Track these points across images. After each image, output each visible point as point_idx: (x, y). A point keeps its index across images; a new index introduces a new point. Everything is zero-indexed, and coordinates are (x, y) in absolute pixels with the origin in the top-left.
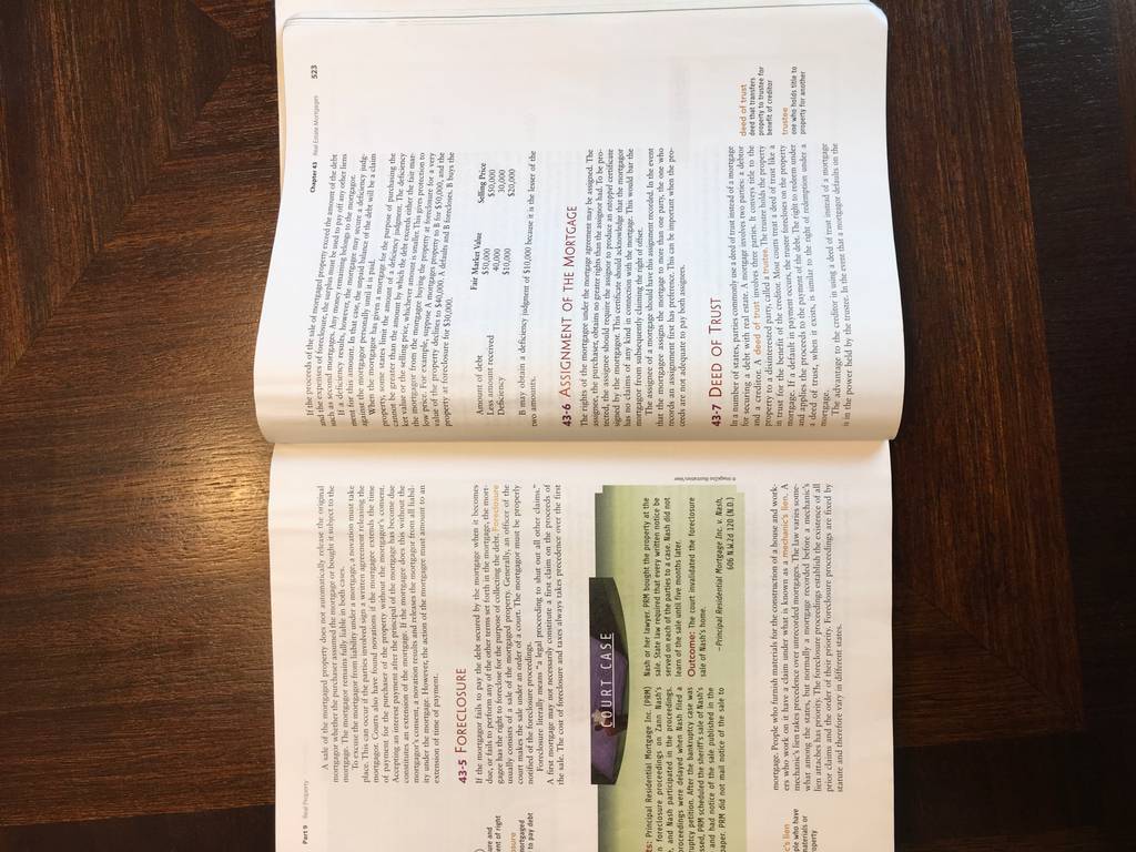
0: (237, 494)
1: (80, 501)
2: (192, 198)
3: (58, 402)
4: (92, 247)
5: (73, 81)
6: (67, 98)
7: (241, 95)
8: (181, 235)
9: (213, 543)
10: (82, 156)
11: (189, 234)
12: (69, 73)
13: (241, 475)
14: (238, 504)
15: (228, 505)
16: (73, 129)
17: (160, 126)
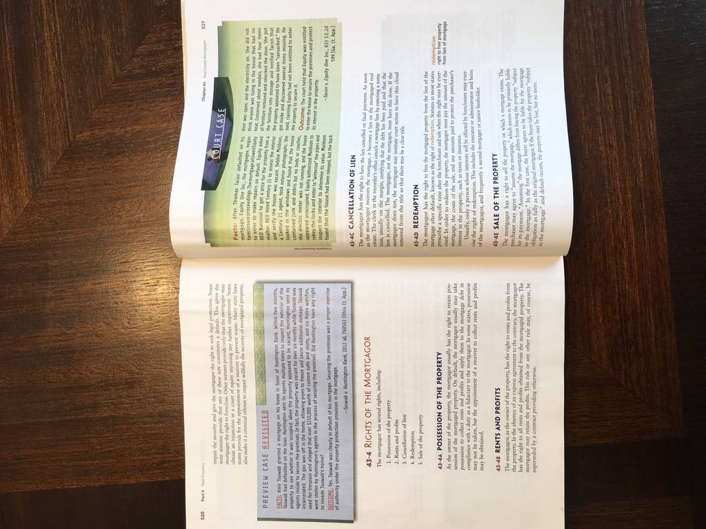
0: (160, 289)
1: (64, 294)
2: (130, 106)
3: (50, 233)
4: (69, 140)
5: (56, 33)
6: (52, 44)
7: (162, 41)
8: (123, 130)
9: (146, 320)
10: (62, 81)
11: (129, 129)
12: (53, 28)
13: (163, 278)
14: (161, 296)
15: (154, 296)
16: (56, 63)
17: (110, 62)
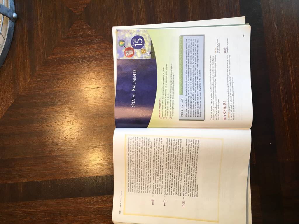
1: (41, 112)
2: (66, 48)
3: (37, 91)
4: (45, 59)
6: (41, 26)
7: (77, 27)
8: (64, 56)
10: (43, 39)
11: (66, 55)
12: (41, 22)
16: (42, 33)
17: (60, 33)
